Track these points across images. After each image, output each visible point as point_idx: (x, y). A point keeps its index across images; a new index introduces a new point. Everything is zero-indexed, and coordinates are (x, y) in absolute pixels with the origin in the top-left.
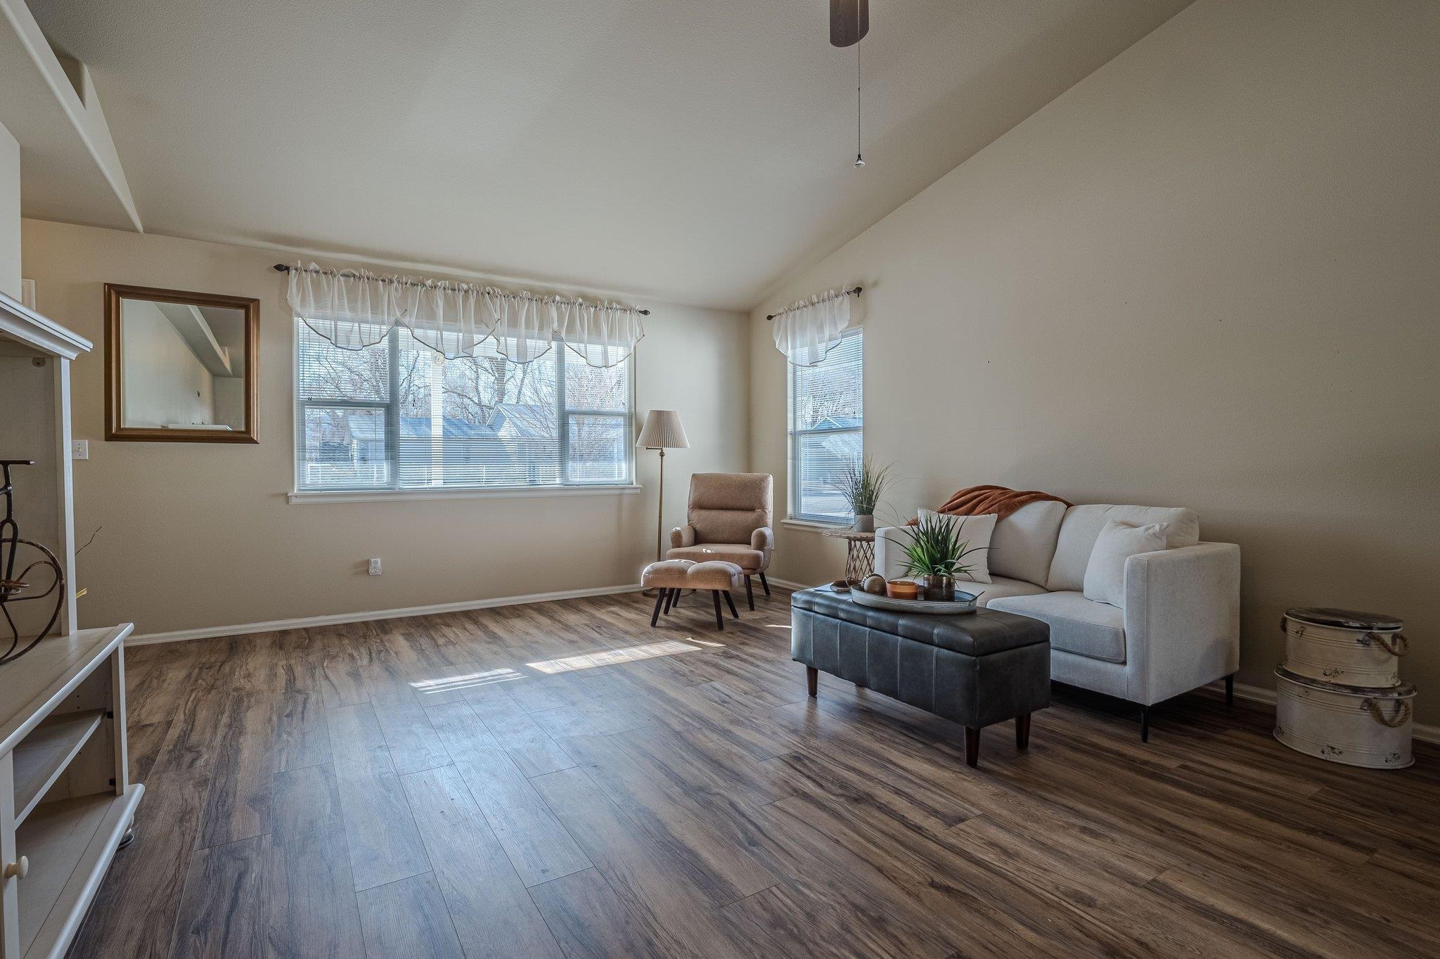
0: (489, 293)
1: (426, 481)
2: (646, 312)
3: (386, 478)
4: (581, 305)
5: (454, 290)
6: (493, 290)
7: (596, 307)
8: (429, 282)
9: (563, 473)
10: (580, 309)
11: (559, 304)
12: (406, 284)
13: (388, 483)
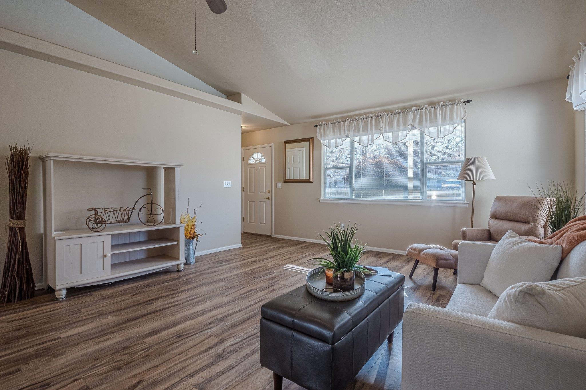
0: (381, 116)
1: (362, 196)
2: (469, 101)
3: (349, 195)
4: (426, 108)
5: (367, 118)
6: (382, 113)
7: (435, 107)
8: (357, 118)
9: (423, 193)
10: (426, 110)
11: (413, 111)
12: (350, 121)
13: (349, 197)
